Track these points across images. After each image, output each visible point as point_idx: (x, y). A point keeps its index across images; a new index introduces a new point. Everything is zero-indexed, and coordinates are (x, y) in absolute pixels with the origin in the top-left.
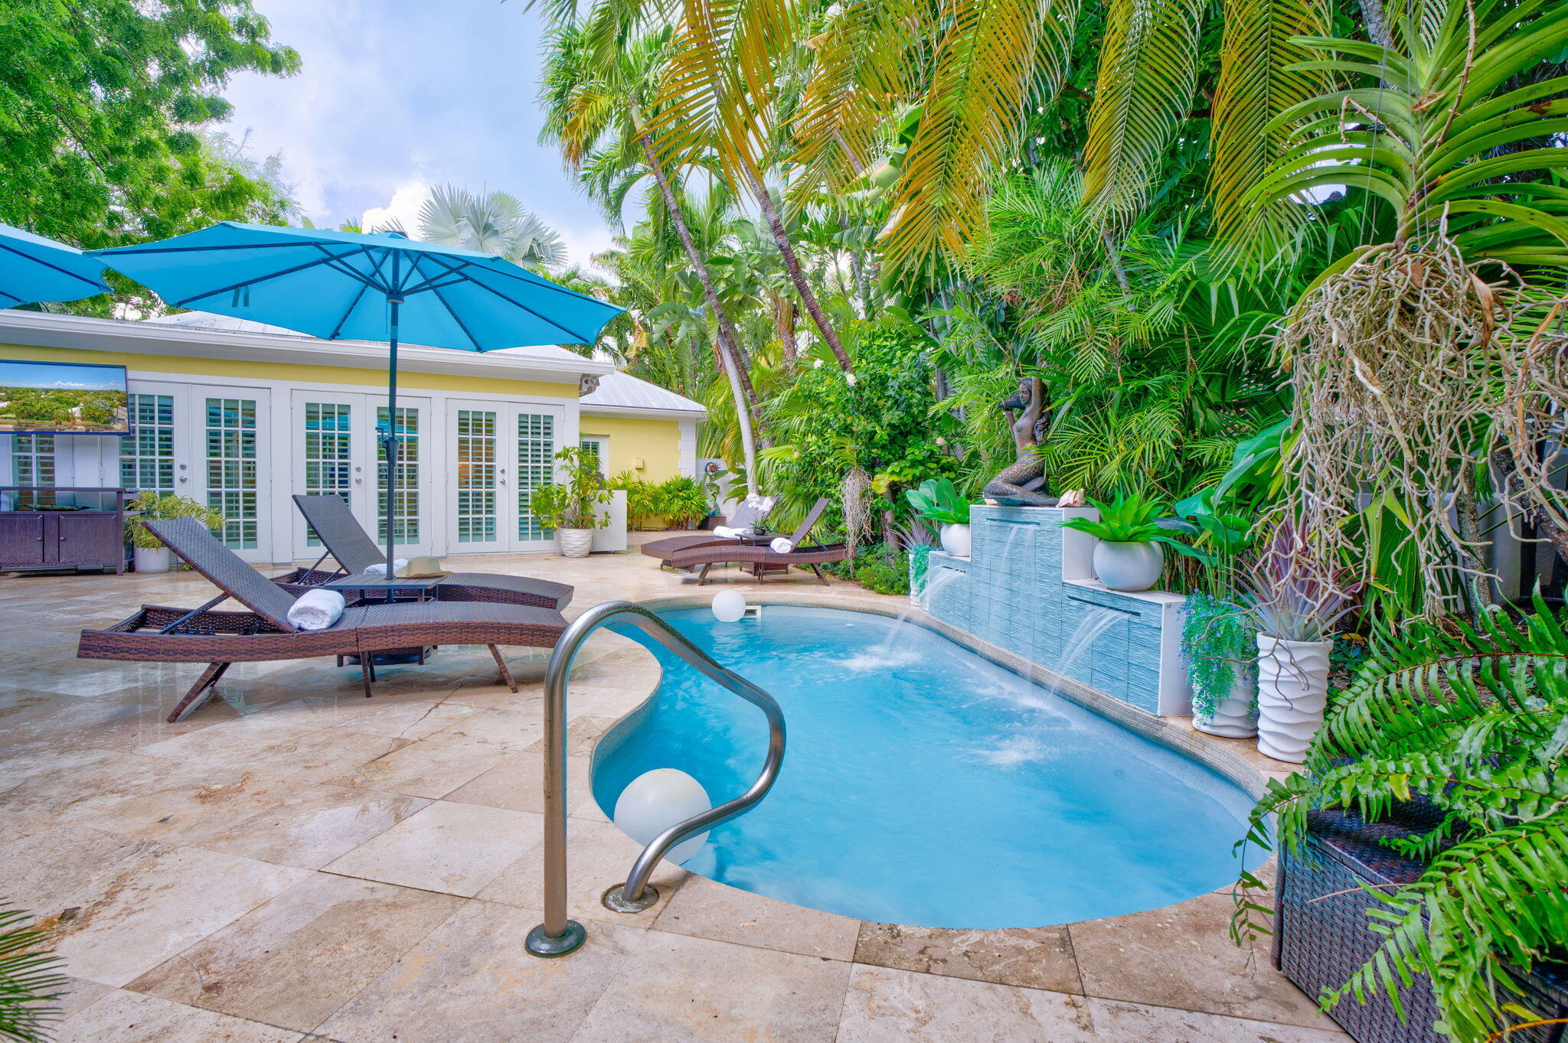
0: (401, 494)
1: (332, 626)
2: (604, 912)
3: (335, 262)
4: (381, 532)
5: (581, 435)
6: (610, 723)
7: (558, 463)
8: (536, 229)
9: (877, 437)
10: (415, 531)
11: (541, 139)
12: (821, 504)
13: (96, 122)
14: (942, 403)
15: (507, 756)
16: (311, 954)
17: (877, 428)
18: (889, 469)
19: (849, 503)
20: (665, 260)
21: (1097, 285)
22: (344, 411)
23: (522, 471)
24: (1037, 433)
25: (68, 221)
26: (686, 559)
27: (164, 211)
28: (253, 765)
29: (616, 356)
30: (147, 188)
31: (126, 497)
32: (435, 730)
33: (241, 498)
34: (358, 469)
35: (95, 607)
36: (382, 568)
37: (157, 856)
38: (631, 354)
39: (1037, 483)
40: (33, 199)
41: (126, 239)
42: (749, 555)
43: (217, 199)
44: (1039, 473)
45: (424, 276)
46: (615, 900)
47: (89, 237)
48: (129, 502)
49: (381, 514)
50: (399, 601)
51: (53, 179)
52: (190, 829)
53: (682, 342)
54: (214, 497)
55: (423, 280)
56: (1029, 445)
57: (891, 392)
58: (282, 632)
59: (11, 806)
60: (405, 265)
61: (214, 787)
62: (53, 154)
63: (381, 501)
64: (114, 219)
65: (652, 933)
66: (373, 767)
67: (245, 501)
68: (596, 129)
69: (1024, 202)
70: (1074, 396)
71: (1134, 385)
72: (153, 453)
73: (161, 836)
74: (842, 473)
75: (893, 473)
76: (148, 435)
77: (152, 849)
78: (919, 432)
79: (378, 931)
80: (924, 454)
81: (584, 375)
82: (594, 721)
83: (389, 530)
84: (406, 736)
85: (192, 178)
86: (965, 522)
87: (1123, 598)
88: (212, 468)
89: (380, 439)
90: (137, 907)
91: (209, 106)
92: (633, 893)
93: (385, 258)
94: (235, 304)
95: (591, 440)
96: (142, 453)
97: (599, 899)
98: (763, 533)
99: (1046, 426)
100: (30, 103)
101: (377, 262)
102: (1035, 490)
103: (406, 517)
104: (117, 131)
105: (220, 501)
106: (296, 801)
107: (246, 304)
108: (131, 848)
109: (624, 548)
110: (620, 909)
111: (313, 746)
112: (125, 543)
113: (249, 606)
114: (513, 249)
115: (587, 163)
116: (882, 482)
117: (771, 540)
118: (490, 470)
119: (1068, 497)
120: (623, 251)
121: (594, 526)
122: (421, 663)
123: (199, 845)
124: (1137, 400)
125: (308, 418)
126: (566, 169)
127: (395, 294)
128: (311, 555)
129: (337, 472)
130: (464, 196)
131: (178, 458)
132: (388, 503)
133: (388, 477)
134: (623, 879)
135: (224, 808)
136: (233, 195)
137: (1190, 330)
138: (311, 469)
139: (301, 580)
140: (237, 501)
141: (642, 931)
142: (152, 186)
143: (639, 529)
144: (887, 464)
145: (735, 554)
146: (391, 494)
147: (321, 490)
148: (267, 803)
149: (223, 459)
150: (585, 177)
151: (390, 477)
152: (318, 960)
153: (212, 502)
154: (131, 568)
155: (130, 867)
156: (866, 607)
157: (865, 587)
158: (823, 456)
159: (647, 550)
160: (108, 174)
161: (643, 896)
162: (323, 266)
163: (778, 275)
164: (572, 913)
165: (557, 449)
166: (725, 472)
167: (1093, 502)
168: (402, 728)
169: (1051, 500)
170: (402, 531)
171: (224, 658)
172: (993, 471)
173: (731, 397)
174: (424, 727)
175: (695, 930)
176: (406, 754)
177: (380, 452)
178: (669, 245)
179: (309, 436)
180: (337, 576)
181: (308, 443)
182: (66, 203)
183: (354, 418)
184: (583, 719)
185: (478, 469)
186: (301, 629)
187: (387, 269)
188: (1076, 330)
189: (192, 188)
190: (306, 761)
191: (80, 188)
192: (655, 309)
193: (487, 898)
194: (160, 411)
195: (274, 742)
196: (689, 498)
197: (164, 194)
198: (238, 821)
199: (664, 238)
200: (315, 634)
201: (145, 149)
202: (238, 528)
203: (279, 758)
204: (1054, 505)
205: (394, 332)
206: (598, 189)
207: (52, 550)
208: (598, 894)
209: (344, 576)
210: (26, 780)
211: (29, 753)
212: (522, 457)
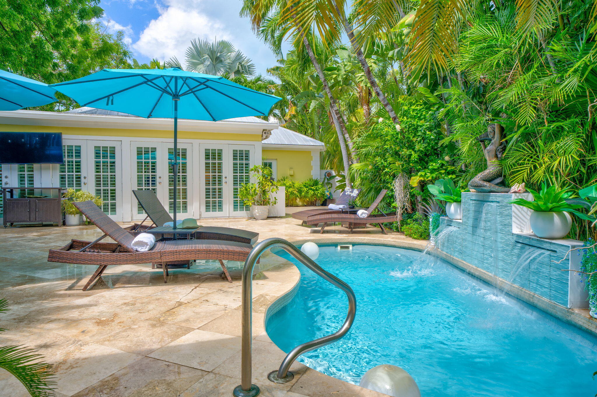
0: (179, 189)
1: (150, 250)
2: (268, 382)
3: (149, 83)
4: (170, 207)
5: (263, 159)
6: (274, 298)
7: (251, 174)
8: (241, 57)
9: (413, 157)
10: (186, 207)
11: (241, 13)
12: (384, 192)
13: (48, 23)
14: (446, 139)
15: (227, 311)
16: (143, 390)
17: (413, 152)
18: (419, 174)
19: (398, 192)
20: (303, 70)
21: (532, 71)
22: (154, 150)
23: (235, 177)
24: (498, 153)
25: (37, 68)
26: (313, 221)
27: (76, 60)
28: (118, 310)
29: (280, 119)
30: (68, 51)
31: (62, 192)
32: (195, 298)
33: (109, 192)
34: (160, 177)
35: (51, 241)
36: (171, 224)
37: (81, 346)
38: (287, 118)
39: (499, 180)
40: (23, 59)
41: (60, 74)
42: (347, 218)
43: (97, 54)
44: (499, 175)
45: (189, 87)
46: (274, 377)
47: (45, 75)
48: (63, 194)
49: (170, 199)
50: (179, 239)
51: (31, 50)
52: (93, 335)
53: (312, 111)
54: (98, 191)
55: (188, 89)
56: (494, 160)
57: (419, 133)
58: (129, 252)
59: (26, 322)
60: (180, 82)
61: (102, 319)
62: (31, 38)
63: (170, 193)
64: (55, 66)
65: (290, 393)
66: (168, 314)
67: (111, 193)
68: (267, 8)
69: (489, 30)
70: (519, 132)
71: (554, 125)
72: (73, 172)
73: (82, 338)
74: (394, 176)
75: (421, 176)
76: (71, 164)
77: (79, 343)
78: (435, 154)
79: (171, 383)
80: (438, 165)
81: (264, 130)
82: (267, 297)
83: (174, 206)
84: (182, 301)
85: (86, 44)
86: (458, 202)
87: (547, 242)
88: (97, 178)
89: (169, 163)
90: (75, 366)
91: (93, 11)
92: (281, 375)
93: (171, 80)
94: (107, 104)
95: (268, 161)
96: (68, 172)
97: (267, 376)
98: (353, 207)
99: (504, 149)
100: (23, 17)
101: (168, 82)
102: (497, 184)
103: (181, 200)
104: (56, 26)
105: (100, 193)
106: (136, 327)
107: (112, 104)
108: (71, 342)
109: (284, 215)
110: (276, 381)
111: (142, 303)
112: (62, 212)
113: (115, 240)
114: (230, 69)
115: (264, 24)
116: (415, 181)
117: (357, 211)
118: (220, 177)
119: (515, 187)
120: (282, 66)
121: (269, 204)
122: (189, 268)
123: (97, 343)
124: (557, 134)
125: (138, 154)
126: (254, 29)
127: (176, 96)
128: (141, 218)
129: (150, 179)
130: (206, 44)
131: (83, 174)
132: (174, 194)
133: (173, 181)
134: (277, 368)
135: (107, 328)
136: (104, 51)
137: (590, 92)
138: (139, 178)
139: (136, 229)
140: (108, 193)
141: (285, 392)
142: (70, 50)
143: (292, 206)
144: (418, 171)
145: (339, 218)
146: (175, 189)
147: (144, 188)
148: (124, 327)
149: (102, 174)
150: (263, 31)
151: (174, 181)
152: (146, 392)
153: (97, 193)
154: (64, 224)
155: (72, 349)
156: (407, 246)
157: (406, 235)
158: (384, 167)
159: (295, 216)
160: (53, 46)
161: (286, 377)
162: (145, 85)
163: (360, 75)
164: (254, 381)
165: (251, 167)
166: (335, 176)
167: (528, 190)
168: (181, 297)
169: (506, 189)
170: (180, 207)
171: (105, 263)
172: (475, 174)
173: (337, 137)
174: (190, 297)
175: (310, 393)
176: (182, 308)
177: (170, 169)
178: (305, 63)
179: (138, 163)
180: (151, 228)
181: (138, 166)
182: (36, 60)
183: (158, 154)
184: (262, 296)
185: (214, 177)
186: (137, 251)
187: (172, 85)
188: (518, 98)
189: (87, 50)
190: (140, 310)
191: (42, 54)
192: (299, 95)
193: (217, 372)
194: (76, 153)
195: (126, 301)
196: (317, 190)
197: (75, 53)
198: (113, 333)
199: (303, 59)
200: (143, 254)
201: (68, 33)
202: (108, 205)
203: (128, 308)
204: (507, 192)
205: (176, 114)
206: (269, 37)
207: (33, 216)
208: (266, 374)
209: (155, 227)
210: (30, 312)
211: (30, 301)
212: (235, 171)
